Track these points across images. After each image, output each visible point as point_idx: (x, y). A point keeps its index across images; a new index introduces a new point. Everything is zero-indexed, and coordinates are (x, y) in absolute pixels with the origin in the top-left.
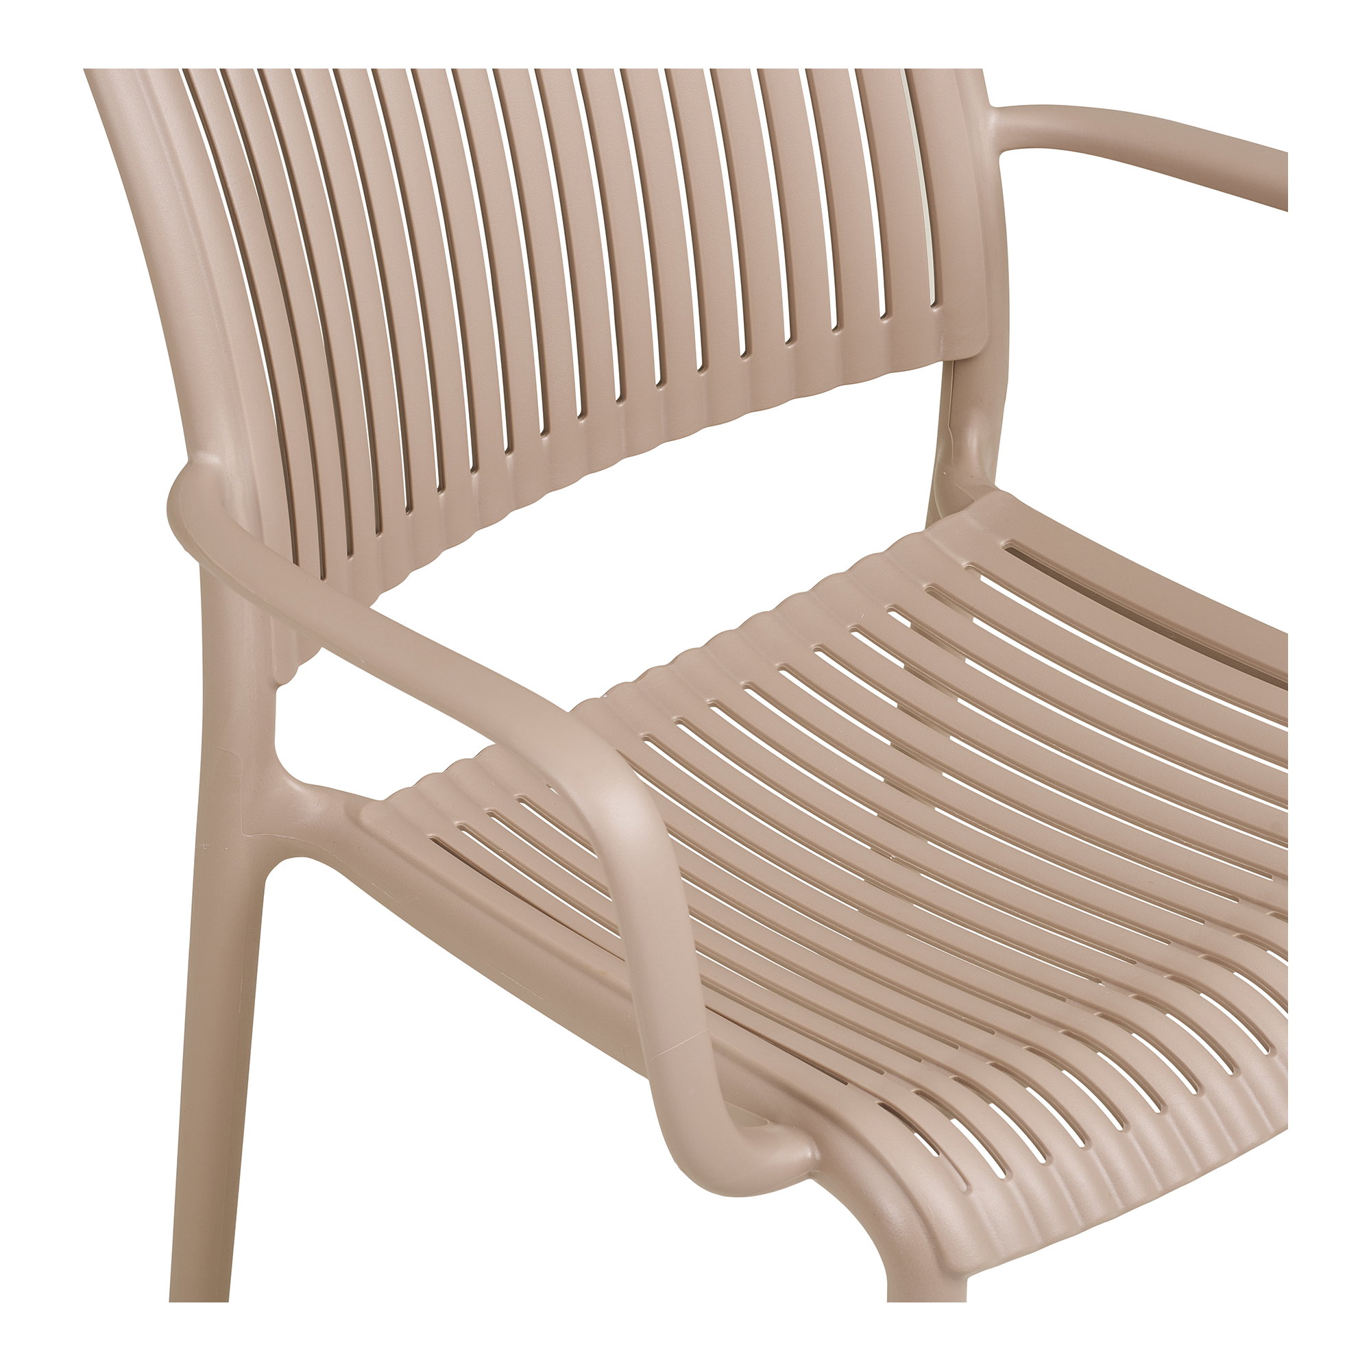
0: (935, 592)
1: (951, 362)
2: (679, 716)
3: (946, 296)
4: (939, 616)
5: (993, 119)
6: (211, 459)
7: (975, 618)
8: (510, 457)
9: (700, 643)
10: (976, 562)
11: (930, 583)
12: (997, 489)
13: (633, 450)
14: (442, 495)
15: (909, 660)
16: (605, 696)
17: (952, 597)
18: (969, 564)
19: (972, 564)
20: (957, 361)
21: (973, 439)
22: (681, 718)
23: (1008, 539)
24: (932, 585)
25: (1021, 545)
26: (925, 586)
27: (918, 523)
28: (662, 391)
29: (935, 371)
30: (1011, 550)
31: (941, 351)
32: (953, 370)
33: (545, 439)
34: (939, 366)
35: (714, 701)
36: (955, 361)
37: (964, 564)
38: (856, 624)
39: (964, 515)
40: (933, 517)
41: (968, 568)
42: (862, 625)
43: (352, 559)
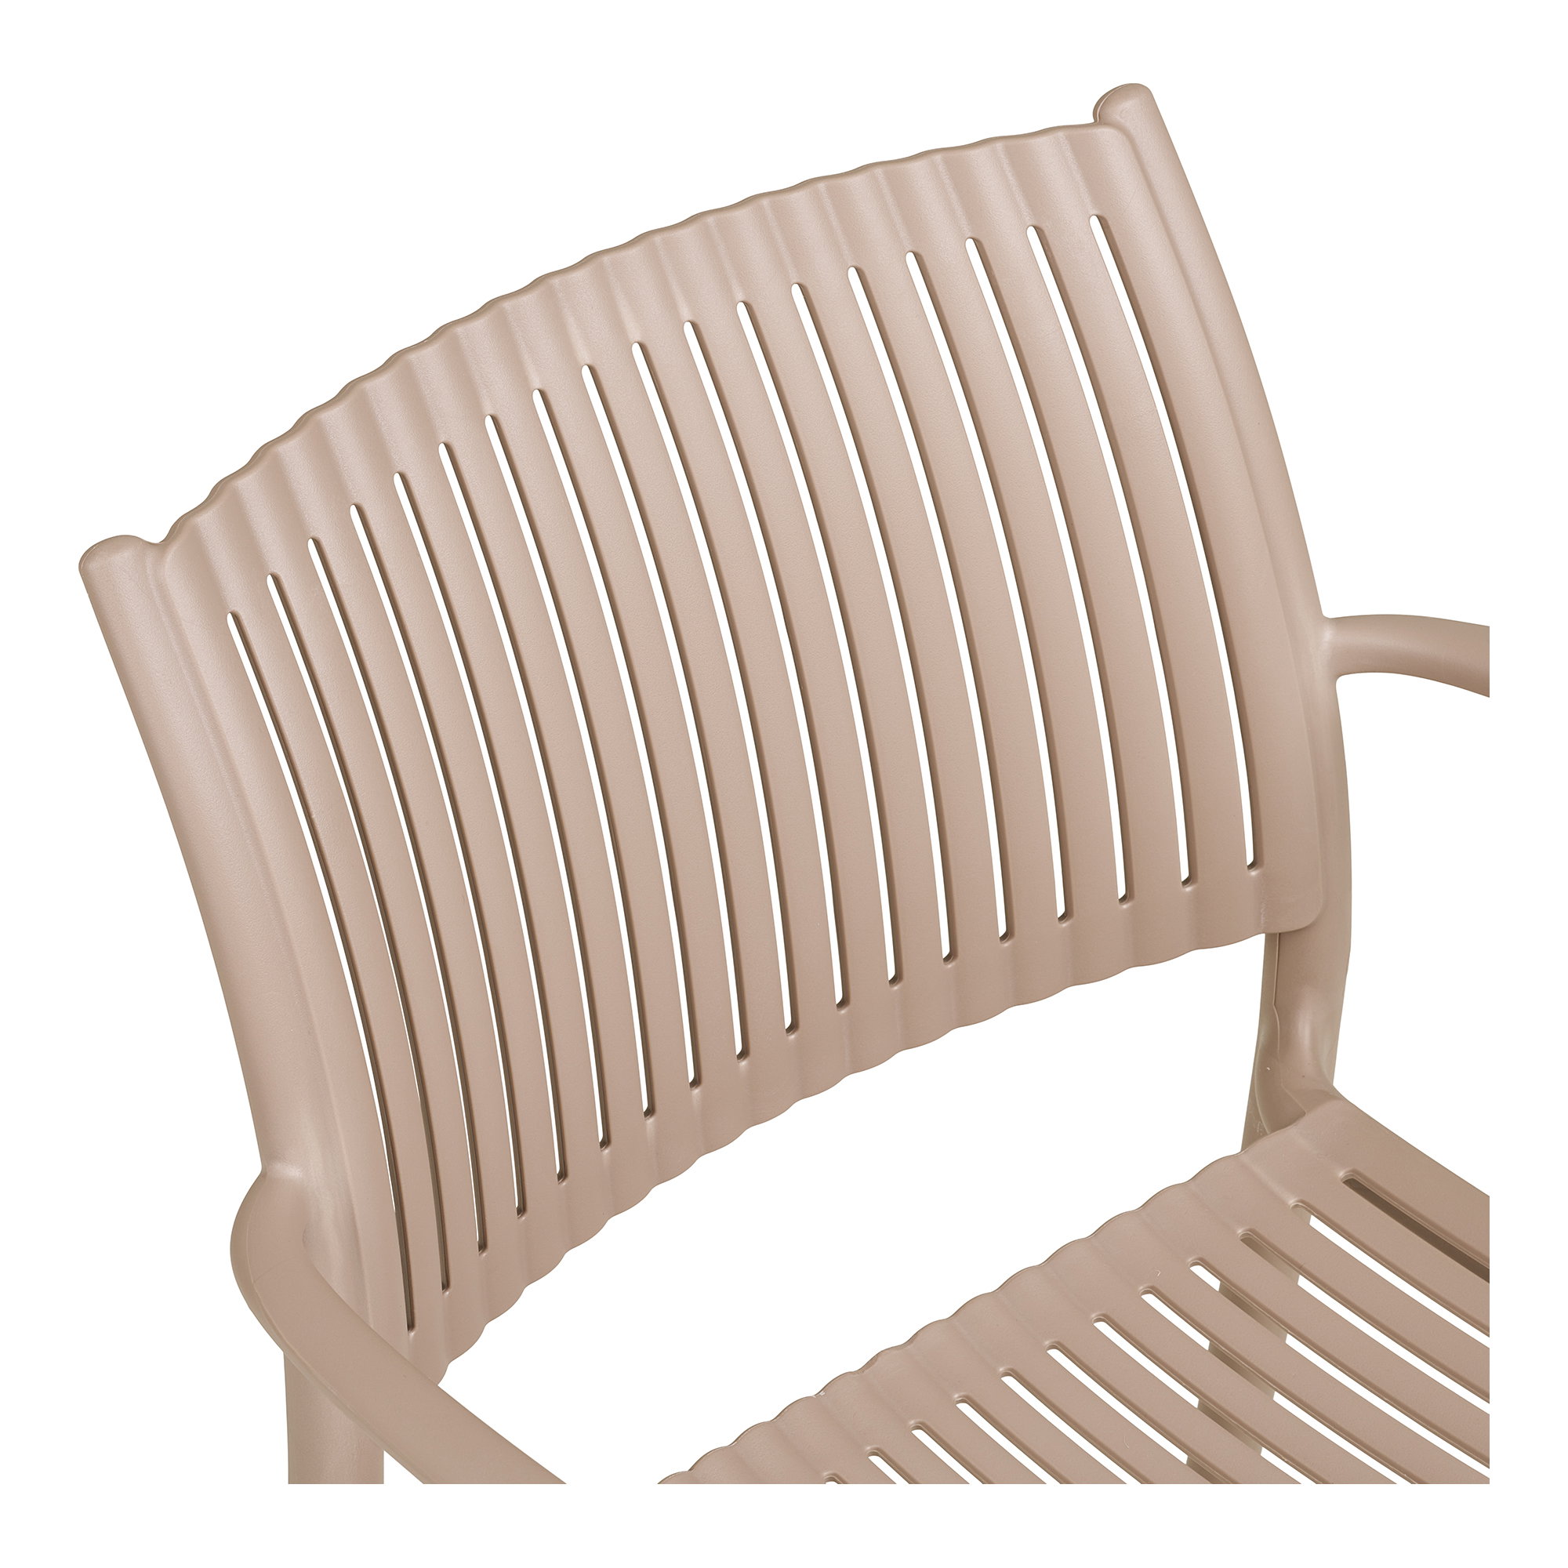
0: (1252, 1241)
1: (1275, 934)
2: (918, 1420)
3: (1267, 857)
4: (1256, 1276)
5: (1328, 635)
6: (291, 1172)
7: (1301, 1278)
8: (696, 1091)
9: (946, 1312)
10: (1307, 1200)
11: (1248, 1227)
12: (1336, 1096)
13: (861, 1062)
14: (607, 1151)
15: (1216, 1339)
16: (822, 1393)
17: (1275, 1248)
18: (1298, 1201)
19: (1302, 1201)
20: (1283, 933)
21: (1304, 1029)
22: (920, 1423)
23: (1348, 1169)
24: (1250, 1230)
25: (1365, 1178)
26: (1240, 1231)
27: (1232, 1144)
28: (896, 990)
29: (1254, 948)
30: (1353, 1183)
31: (1262, 922)
32: (1278, 946)
33: (744, 1063)
34: (1261, 939)
35: (964, 1396)
36: (1280, 934)
37: (1292, 1202)
38: (1150, 1284)
39: (1292, 1132)
40: (1252, 1135)
41: (1296, 1206)
42: (1158, 1287)
43: (484, 1255)
